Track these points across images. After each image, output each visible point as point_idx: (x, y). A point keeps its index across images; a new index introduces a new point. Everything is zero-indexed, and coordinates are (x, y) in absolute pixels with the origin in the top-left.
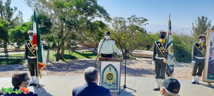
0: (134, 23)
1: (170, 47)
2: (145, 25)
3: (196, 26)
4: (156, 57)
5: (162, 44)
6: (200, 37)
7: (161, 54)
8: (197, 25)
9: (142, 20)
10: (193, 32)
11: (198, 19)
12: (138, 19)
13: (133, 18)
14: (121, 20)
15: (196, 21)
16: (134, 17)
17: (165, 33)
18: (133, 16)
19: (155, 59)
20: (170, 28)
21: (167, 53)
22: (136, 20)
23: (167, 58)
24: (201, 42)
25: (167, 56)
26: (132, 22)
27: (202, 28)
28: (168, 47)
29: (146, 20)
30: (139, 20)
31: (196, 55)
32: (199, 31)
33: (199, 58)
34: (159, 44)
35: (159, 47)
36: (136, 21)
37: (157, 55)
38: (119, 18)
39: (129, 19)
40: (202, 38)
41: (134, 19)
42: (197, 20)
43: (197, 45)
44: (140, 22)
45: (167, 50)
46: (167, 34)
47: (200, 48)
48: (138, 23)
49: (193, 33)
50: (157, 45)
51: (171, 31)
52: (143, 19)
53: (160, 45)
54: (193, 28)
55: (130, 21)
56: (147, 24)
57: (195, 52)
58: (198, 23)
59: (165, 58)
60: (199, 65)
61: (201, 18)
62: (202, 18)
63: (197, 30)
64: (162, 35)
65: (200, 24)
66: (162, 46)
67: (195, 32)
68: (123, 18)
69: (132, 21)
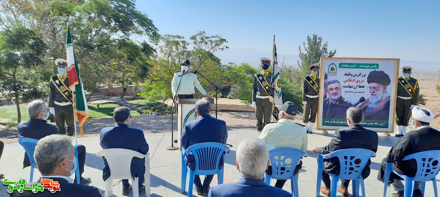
0: (204, 47)
1: (276, 80)
2: (223, 49)
3: (305, 52)
4: (257, 97)
5: (265, 77)
6: (312, 68)
7: (264, 91)
8: (306, 49)
9: (216, 42)
10: (301, 62)
11: (308, 40)
12: (209, 39)
13: (200, 37)
14: (176, 39)
15: (304, 44)
16: (202, 36)
17: (268, 62)
18: (200, 34)
19: (255, 99)
20: (276, 55)
21: (274, 89)
22: (206, 40)
23: (273, 96)
24: (313, 74)
25: (274, 93)
26: (198, 44)
27: (314, 55)
28: (273, 80)
29: (223, 40)
30: (211, 41)
31: (308, 93)
32: (309, 60)
33: (311, 97)
34: (261, 78)
35: (261, 81)
36: (206, 43)
37: (258, 93)
38: (174, 37)
39: (193, 38)
40: (314, 69)
41: (202, 39)
42: (307, 42)
43: (308, 78)
44: (214, 45)
45: (272, 85)
46: (272, 63)
47: (312, 83)
48: (211, 47)
49: (301, 65)
50: (258, 80)
51: (276, 58)
52: (218, 39)
53: (263, 78)
54: (301, 55)
55: (195, 43)
56: (227, 47)
57: (305, 88)
58: (307, 46)
59: (272, 95)
60: (312, 107)
61: (312, 38)
62: (314, 38)
63: (306, 58)
64: (265, 63)
65: (311, 48)
66: (265, 80)
67: (304, 62)
68: (181, 36)
69: (200, 42)
